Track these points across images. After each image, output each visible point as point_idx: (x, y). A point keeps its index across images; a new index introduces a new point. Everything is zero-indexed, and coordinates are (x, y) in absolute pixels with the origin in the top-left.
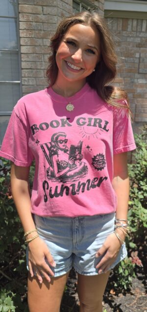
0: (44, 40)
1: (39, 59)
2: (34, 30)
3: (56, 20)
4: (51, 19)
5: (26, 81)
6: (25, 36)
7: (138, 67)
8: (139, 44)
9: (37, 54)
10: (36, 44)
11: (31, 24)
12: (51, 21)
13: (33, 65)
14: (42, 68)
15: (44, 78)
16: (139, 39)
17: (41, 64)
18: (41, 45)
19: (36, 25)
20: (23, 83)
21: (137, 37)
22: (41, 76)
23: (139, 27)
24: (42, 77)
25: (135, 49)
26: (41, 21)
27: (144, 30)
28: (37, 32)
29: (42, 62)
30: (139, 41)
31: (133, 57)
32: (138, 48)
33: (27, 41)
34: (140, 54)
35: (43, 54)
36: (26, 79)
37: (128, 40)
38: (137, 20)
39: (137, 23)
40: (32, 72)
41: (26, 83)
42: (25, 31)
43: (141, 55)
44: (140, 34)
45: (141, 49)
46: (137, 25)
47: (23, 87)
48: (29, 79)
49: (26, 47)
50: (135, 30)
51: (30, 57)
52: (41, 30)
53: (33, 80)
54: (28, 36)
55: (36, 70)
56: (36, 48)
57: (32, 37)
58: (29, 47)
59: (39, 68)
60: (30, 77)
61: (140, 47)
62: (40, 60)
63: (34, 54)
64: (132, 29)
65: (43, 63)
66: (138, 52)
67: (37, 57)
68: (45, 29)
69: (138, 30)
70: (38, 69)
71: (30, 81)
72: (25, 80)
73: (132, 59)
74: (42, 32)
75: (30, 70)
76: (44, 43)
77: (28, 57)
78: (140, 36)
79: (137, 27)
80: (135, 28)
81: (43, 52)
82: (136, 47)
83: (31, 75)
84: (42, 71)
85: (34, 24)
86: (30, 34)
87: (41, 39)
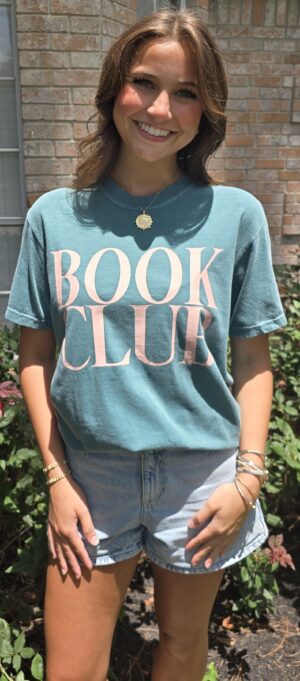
0: (73, 54)
1: (62, 99)
2: (49, 32)
3: (99, 7)
4: (88, 6)
5: (32, 148)
6: (29, 48)
7: (289, 109)
8: (292, 56)
9: (55, 86)
10: (55, 65)
11: (41, 20)
12: (87, 11)
13: (46, 113)
14: (69, 118)
15: (72, 141)
16: (292, 44)
17: (67, 110)
18: (67, 66)
19: (55, 20)
20: (26, 153)
21: (287, 39)
22: (66, 137)
23: (292, 16)
24: (69, 140)
25: (283, 67)
26: (65, 12)
28: (56, 36)
29: (68, 104)
30: (293, 50)
31: (277, 87)
32: (291, 66)
33: (34, 58)
34: (295, 79)
35: (71, 87)
36: (33, 143)
37: (266, 48)
39: (288, 6)
40: (45, 127)
41: (32, 153)
42: (29, 34)
43: (297, 81)
44: (294, 32)
46: (288, 11)
47: (28, 161)
48: (38, 144)
49: (32, 71)
50: (283, 23)
51: (40, 94)
52: (65, 32)
53: (48, 145)
54: (36, 46)
55: (54, 124)
56: (55, 74)
57: (44, 50)
58: (37, 71)
59: (62, 118)
60: (42, 139)
61: (294, 63)
62: (65, 101)
63: (49, 86)
64: (275, 21)
65: (71, 106)
66: (290, 75)
67: (58, 92)
68: (74, 31)
69: (290, 23)
70: (60, 121)
71: (41, 148)
72: (29, 147)
73: (275, 90)
74: (68, 37)
75: (43, 124)
76: (73, 61)
77: (36, 94)
78: (295, 36)
79: (287, 16)
80: (283, 18)
81: (71, 81)
82: (286, 62)
83: (44, 135)
84: (69, 124)
85: (49, 18)
86: (40, 42)
87: (66, 53)
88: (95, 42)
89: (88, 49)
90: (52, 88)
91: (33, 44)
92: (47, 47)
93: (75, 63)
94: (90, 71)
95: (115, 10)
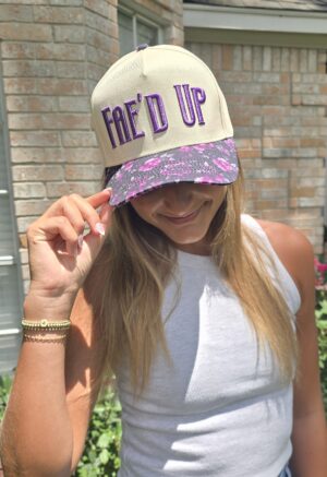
0: (61, 99)
1: (52, 142)
2: (36, 76)
3: (84, 53)
4: (73, 52)
5: (23, 190)
6: (17, 92)
7: (260, 146)
8: (260, 98)
9: (44, 130)
10: (43, 109)
11: (27, 65)
12: (73, 56)
13: (37, 156)
14: (60, 160)
15: (64, 182)
16: (258, 87)
17: (57, 153)
18: (55, 110)
19: (41, 66)
20: (16, 195)
21: (254, 82)
22: (57, 178)
23: (257, 63)
25: (252, 107)
26: (51, 57)
27: (267, 67)
28: (43, 81)
29: (58, 147)
30: (260, 92)
31: (247, 126)
32: (258, 107)
33: (21, 102)
34: (263, 119)
35: (62, 130)
36: (24, 185)
37: (236, 90)
38: (252, 47)
39: (253, 52)
40: (36, 169)
41: (23, 195)
42: (15, 79)
43: (265, 120)
44: (259, 76)
45: (265, 107)
46: (253, 58)
47: (18, 202)
48: (29, 186)
49: (20, 115)
50: (249, 68)
51: (29, 137)
52: (51, 77)
53: (39, 186)
54: (24, 91)
55: (44, 166)
56: (44, 118)
57: (32, 94)
58: (26, 115)
59: (52, 160)
60: (34, 181)
61: (261, 104)
62: (55, 144)
63: (38, 130)
64: (243, 66)
65: (62, 149)
66: (258, 115)
67: (47, 136)
68: (60, 75)
69: (256, 69)
70: (51, 163)
71: (32, 189)
72: (20, 189)
73: (246, 129)
74: (55, 82)
75: (32, 166)
76: (61, 105)
77: (26, 138)
78: (260, 80)
79: (252, 61)
80: (250, 64)
81: (59, 125)
82: (255, 103)
83: (35, 177)
84: (60, 166)
85: (35, 63)
86: (27, 87)
87: (54, 98)
88: (82, 86)
89: (76, 93)
90: (41, 132)
91: (20, 89)
92: (34, 91)
93: (63, 108)
94: (80, 115)
95: (99, 55)
